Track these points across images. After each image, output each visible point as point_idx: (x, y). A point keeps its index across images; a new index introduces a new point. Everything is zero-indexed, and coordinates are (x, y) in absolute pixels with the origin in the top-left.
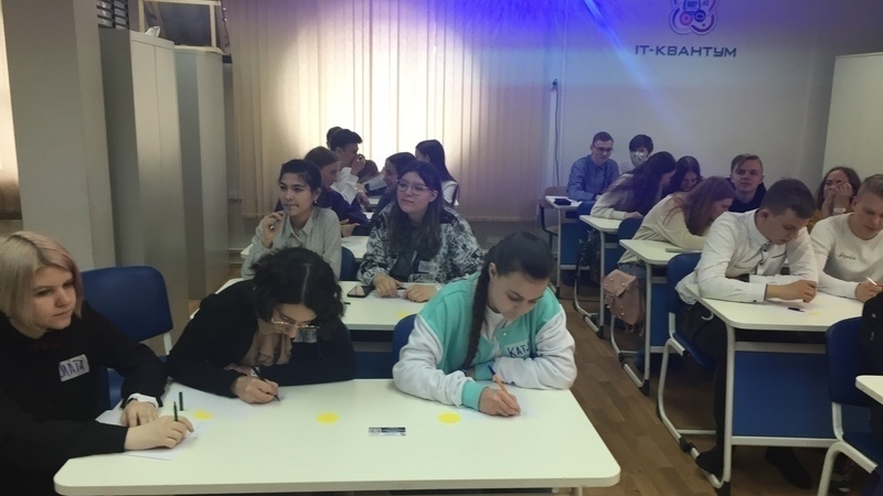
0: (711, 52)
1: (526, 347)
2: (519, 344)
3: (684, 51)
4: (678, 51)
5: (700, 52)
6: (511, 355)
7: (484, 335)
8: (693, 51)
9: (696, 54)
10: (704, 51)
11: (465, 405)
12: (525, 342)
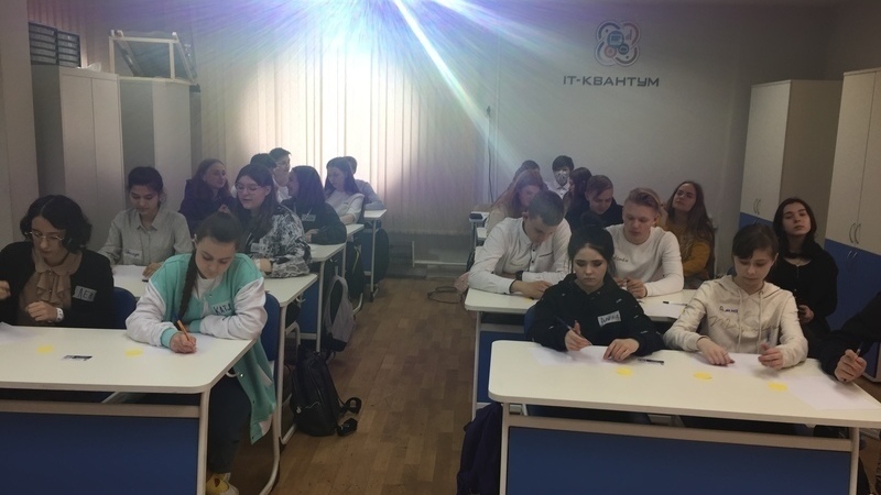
0: (635, 82)
1: (228, 307)
2: (222, 304)
3: (609, 81)
4: (604, 81)
5: (624, 81)
6: (217, 313)
7: (195, 294)
8: (617, 81)
9: (621, 84)
10: (628, 82)
11: (163, 345)
12: (226, 303)
